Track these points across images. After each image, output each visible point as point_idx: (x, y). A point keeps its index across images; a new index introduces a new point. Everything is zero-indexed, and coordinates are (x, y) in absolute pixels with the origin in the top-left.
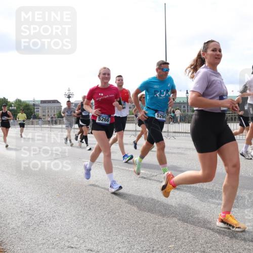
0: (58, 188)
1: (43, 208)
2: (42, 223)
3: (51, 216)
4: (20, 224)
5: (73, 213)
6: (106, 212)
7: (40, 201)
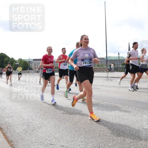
0: (44, 110)
1: (35, 121)
2: (34, 130)
3: (40, 126)
4: (22, 130)
5: (53, 124)
6: (72, 124)
7: (34, 117)
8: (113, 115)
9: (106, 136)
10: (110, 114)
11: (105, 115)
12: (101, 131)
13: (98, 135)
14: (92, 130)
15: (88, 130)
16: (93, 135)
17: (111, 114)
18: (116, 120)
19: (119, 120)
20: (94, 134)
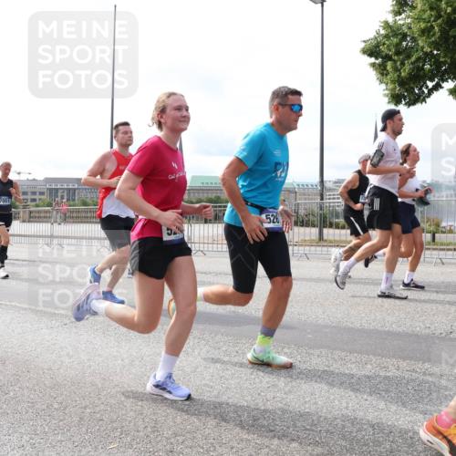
8: (125, 356)
9: (101, 422)
10: (115, 354)
11: (99, 355)
12: (85, 408)
13: (76, 419)
14: (56, 406)
15: (44, 407)
16: (61, 420)
17: (117, 351)
18: (134, 371)
19: (143, 370)
20: (61, 418)
